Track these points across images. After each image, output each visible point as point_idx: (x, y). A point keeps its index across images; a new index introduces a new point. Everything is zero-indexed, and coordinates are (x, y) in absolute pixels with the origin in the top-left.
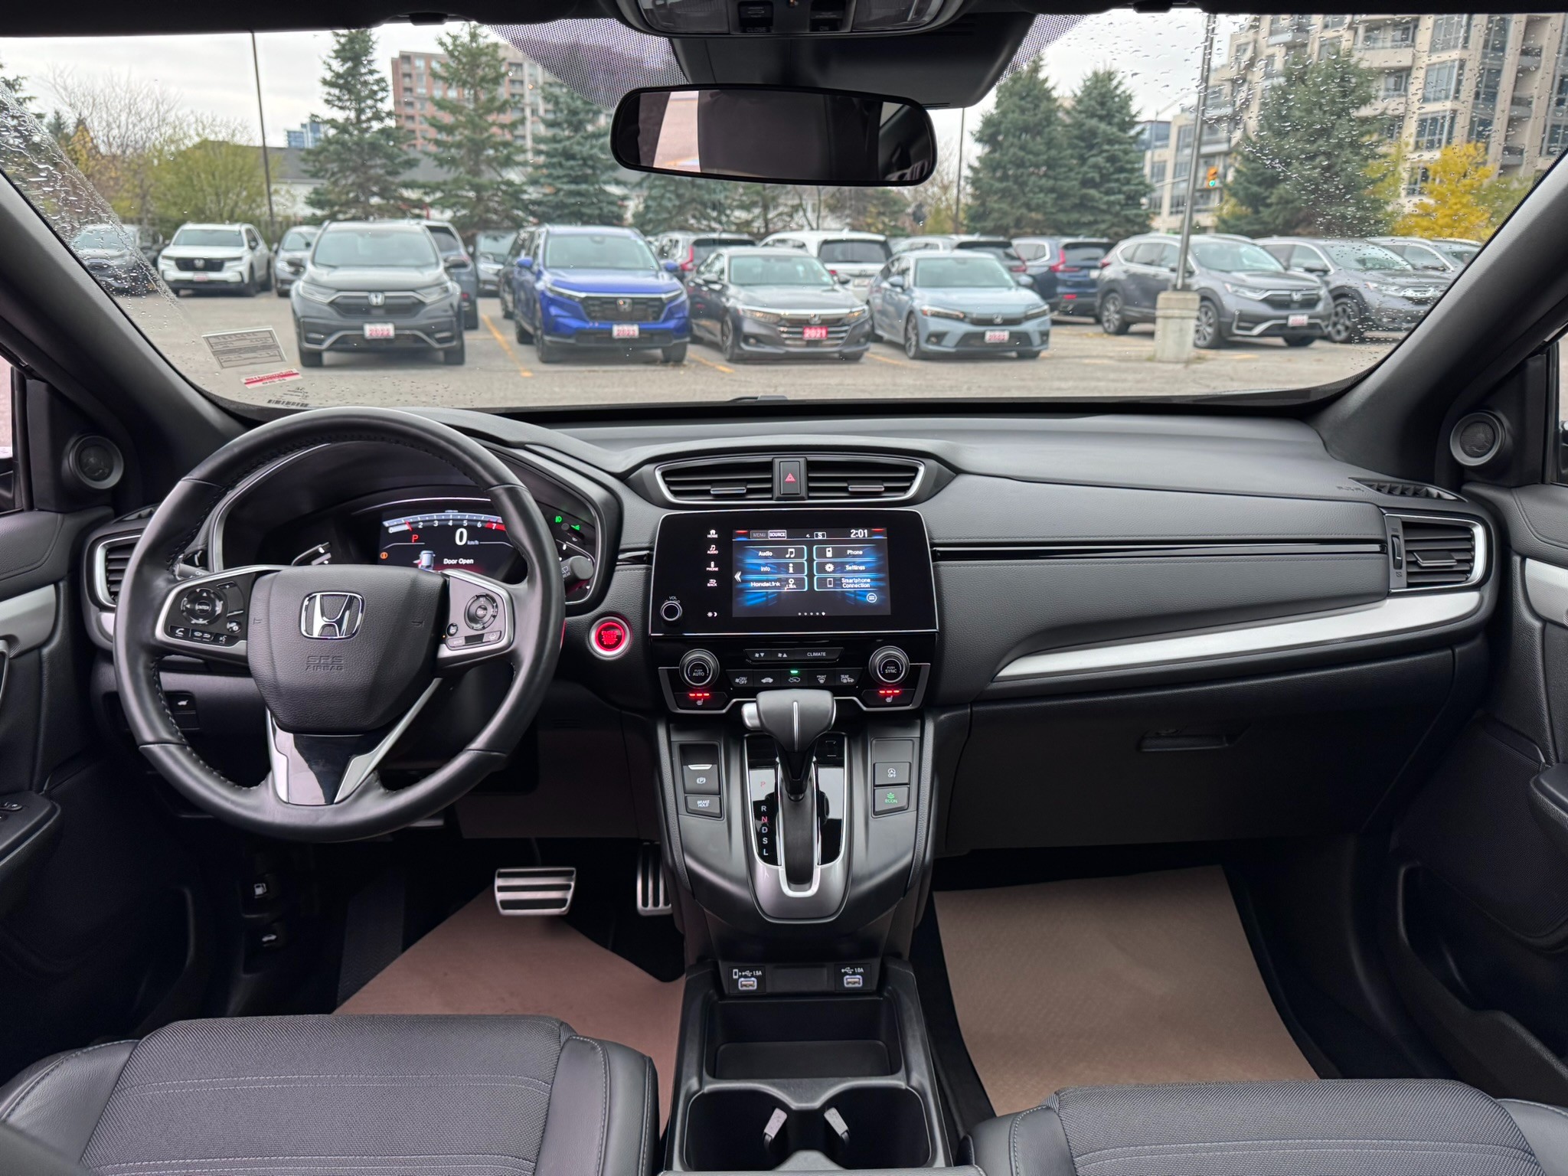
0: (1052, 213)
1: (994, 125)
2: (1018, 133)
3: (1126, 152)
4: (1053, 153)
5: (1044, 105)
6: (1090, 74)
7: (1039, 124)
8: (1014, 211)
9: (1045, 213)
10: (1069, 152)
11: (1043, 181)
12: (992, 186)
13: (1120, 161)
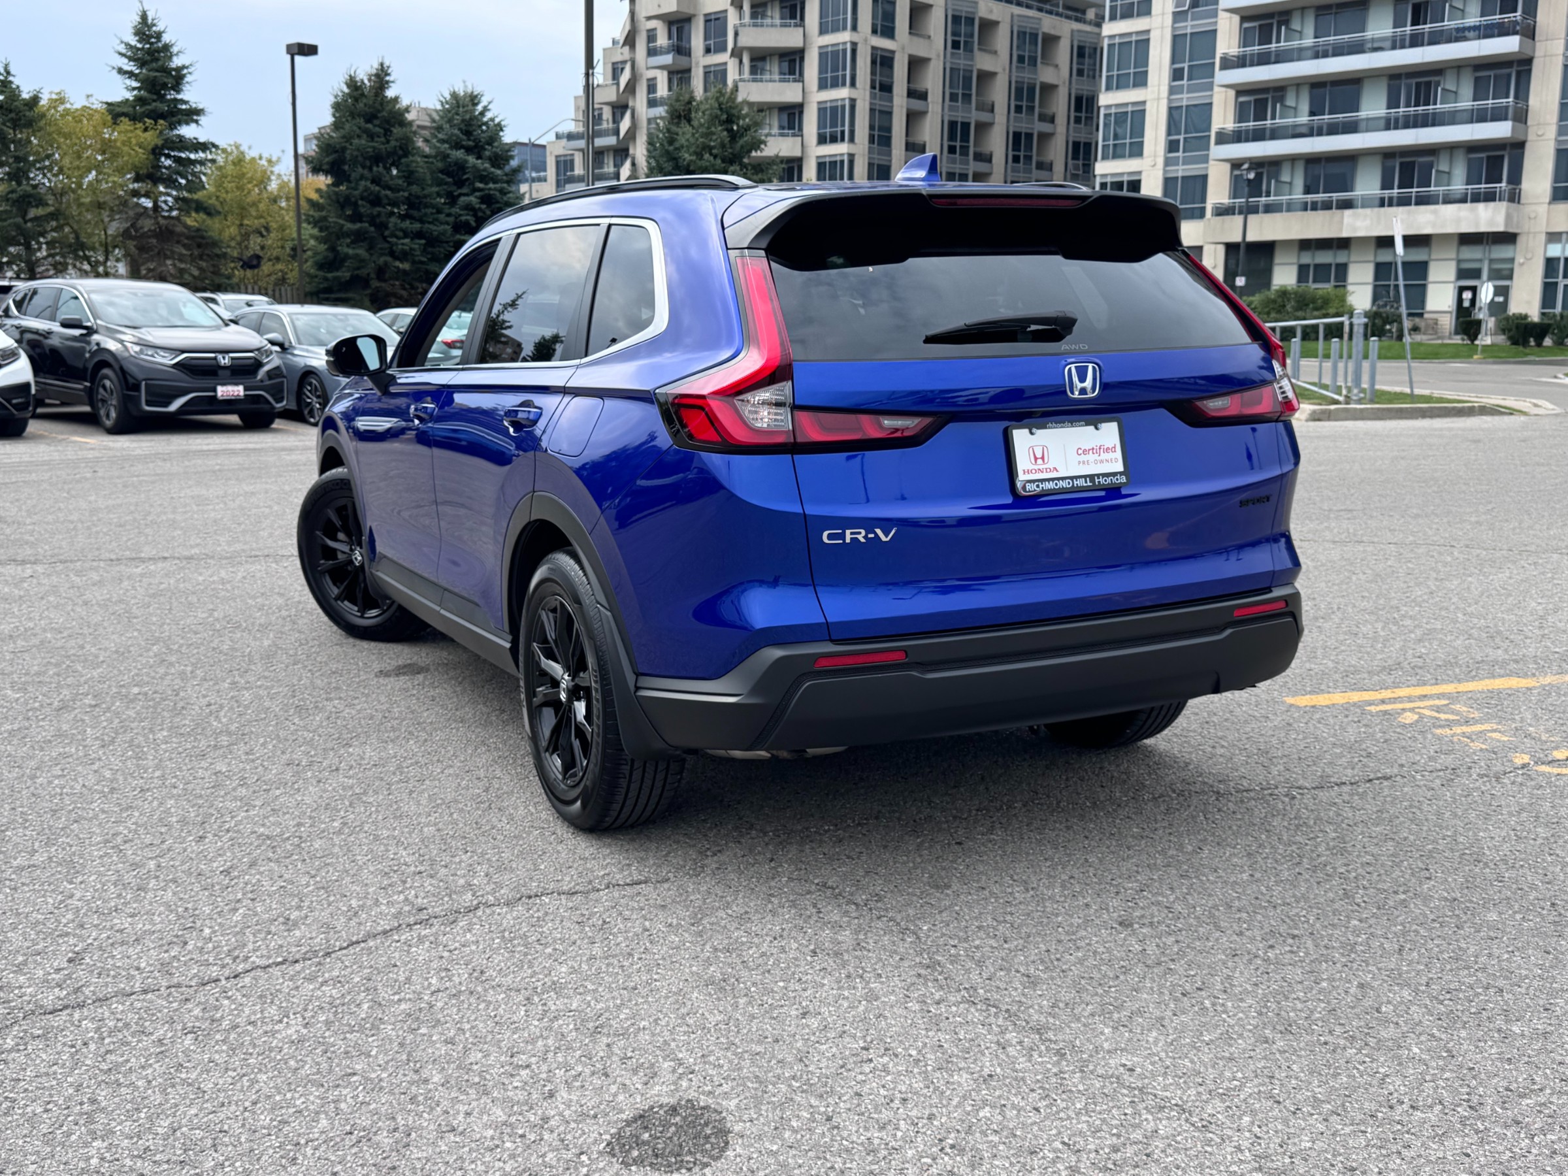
0: (422, 263)
1: (336, 152)
2: (368, 163)
3: (503, 192)
4: (415, 189)
5: (397, 131)
6: (448, 97)
7: (394, 153)
8: (374, 258)
9: (414, 262)
10: (435, 189)
11: (407, 224)
12: (343, 226)
13: (498, 202)
